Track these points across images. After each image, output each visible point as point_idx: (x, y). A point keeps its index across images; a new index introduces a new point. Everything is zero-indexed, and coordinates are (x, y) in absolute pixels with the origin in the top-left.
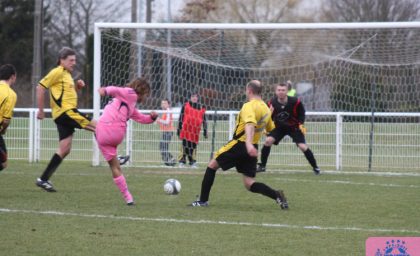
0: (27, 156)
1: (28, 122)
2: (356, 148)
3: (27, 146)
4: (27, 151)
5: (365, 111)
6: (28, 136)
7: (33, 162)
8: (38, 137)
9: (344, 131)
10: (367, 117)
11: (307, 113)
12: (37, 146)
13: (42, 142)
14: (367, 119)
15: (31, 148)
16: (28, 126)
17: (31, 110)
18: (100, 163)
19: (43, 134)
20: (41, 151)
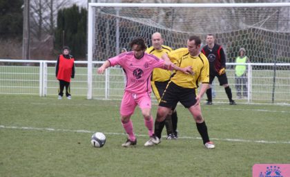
0: (38, 92)
1: (39, 69)
2: (264, 88)
3: (38, 86)
4: (38, 89)
5: (271, 62)
6: (38, 79)
7: (42, 97)
8: (45, 80)
9: (253, 75)
10: (272, 66)
11: (227, 64)
12: (45, 85)
13: (48, 83)
14: (269, 68)
15: (41, 87)
16: (39, 72)
17: (41, 62)
18: (92, 97)
19: (49, 78)
20: (48, 89)
